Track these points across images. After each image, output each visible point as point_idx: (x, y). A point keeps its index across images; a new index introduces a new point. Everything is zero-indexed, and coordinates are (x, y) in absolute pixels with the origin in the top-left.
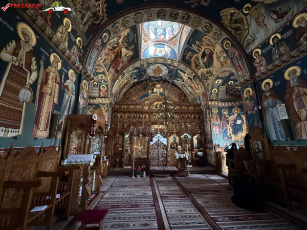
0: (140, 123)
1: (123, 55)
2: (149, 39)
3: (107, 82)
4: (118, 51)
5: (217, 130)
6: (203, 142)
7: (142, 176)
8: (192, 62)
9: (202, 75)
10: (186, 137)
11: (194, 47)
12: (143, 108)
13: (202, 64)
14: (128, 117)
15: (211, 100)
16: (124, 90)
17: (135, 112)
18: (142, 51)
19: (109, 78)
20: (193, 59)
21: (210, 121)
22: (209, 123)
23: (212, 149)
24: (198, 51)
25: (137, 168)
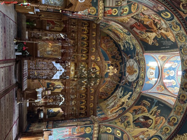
0: (77, 51)
1: (149, 34)
2: (165, 61)
3: (121, 15)
4: (153, 29)
5: (68, 133)
6: (55, 118)
7: (16, 50)
8: (140, 107)
9: (126, 116)
10: (60, 100)
11: (154, 109)
12: (92, 54)
13: (137, 116)
14: (83, 38)
15: (99, 126)
16: (112, 35)
17: (88, 46)
18: (152, 55)
19: (125, 18)
20: (143, 107)
21: (77, 126)
22: (76, 124)
23: (47, 128)
24: (151, 112)
25: (26, 46)
